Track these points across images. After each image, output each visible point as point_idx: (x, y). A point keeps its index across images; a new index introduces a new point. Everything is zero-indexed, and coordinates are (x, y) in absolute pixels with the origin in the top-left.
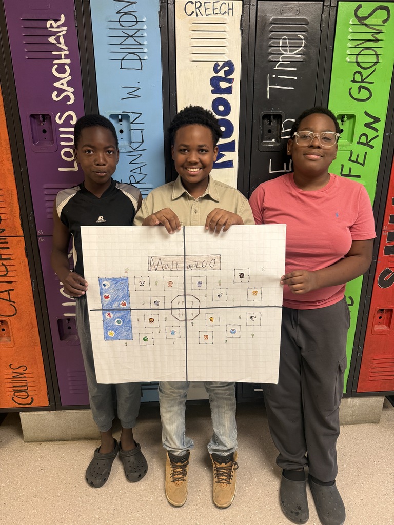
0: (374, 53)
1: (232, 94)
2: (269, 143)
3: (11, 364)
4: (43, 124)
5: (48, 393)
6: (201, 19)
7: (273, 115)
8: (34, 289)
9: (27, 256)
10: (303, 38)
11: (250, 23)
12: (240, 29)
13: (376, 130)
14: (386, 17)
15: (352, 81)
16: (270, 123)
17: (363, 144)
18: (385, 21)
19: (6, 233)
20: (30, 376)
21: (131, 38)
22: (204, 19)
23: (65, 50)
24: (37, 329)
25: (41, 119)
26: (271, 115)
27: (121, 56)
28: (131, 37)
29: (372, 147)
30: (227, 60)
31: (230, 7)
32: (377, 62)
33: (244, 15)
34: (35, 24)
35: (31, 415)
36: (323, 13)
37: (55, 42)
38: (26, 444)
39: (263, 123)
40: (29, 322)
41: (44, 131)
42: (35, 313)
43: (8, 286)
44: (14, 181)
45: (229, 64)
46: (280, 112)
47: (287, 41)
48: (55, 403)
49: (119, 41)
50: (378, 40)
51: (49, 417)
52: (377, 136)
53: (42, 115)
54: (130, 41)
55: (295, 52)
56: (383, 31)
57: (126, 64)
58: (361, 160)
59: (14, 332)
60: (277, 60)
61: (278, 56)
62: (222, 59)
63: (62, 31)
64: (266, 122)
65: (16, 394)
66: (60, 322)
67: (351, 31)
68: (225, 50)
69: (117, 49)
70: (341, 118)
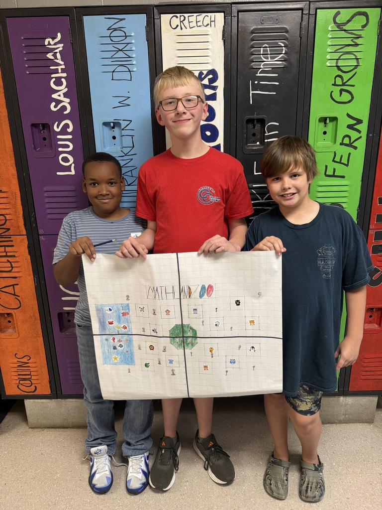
0: (354, 57)
1: (216, 100)
2: (253, 146)
3: (16, 354)
4: (44, 132)
5: (50, 382)
6: (185, 31)
7: (256, 119)
8: (36, 284)
9: (30, 253)
10: (283, 45)
11: (232, 34)
12: (223, 39)
13: (359, 132)
14: (365, 22)
15: (333, 85)
16: (254, 127)
17: (346, 145)
18: (364, 26)
19: (11, 232)
20: (34, 365)
21: (121, 52)
22: (188, 31)
23: (61, 65)
24: (39, 322)
25: (41, 128)
26: (254, 119)
27: (111, 69)
28: (121, 50)
29: (355, 148)
30: (210, 68)
31: (213, 19)
32: (357, 66)
33: (226, 26)
34: (34, 42)
35: (34, 402)
36: (302, 21)
37: (52, 58)
38: (30, 429)
39: (247, 127)
40: (32, 315)
41: (45, 139)
42: (37, 306)
43: (13, 282)
44: (18, 184)
45: (213, 72)
46: (264, 116)
47: (268, 48)
48: (56, 393)
49: (110, 55)
50: (358, 45)
51: (51, 405)
52: (361, 137)
53: (42, 124)
54: (120, 54)
55: (276, 59)
56: (362, 36)
57: (116, 76)
58: (344, 161)
59: (19, 324)
60: (259, 67)
61: (260, 63)
62: (206, 68)
63: (59, 48)
64: (251, 126)
65: (21, 382)
66: (60, 315)
67: (330, 37)
68: (209, 60)
69: (108, 62)
70: (324, 120)
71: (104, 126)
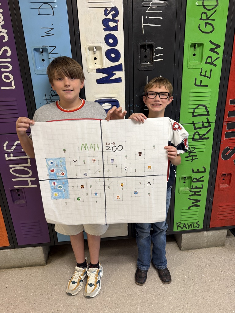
1: (118, 31)
2: (145, 65)
5: (8, 238)
7: (147, 45)
13: (218, 53)
15: (200, 19)
16: (146, 51)
17: (209, 63)
26: (145, 45)
27: (38, 6)
29: (215, 65)
30: (113, 6)
32: (217, 5)
39: (140, 51)
45: (115, 9)
46: (152, 43)
48: (14, 244)
57: (42, 11)
58: (208, 75)
60: (148, 6)
61: (149, 2)
62: (109, 6)
64: (143, 50)
66: (12, 191)
70: (194, 46)
71: (35, 52)
